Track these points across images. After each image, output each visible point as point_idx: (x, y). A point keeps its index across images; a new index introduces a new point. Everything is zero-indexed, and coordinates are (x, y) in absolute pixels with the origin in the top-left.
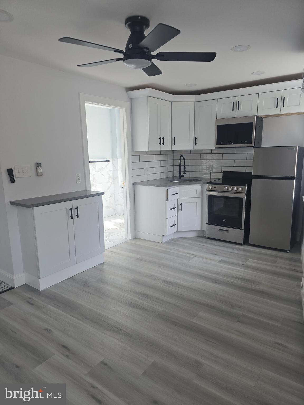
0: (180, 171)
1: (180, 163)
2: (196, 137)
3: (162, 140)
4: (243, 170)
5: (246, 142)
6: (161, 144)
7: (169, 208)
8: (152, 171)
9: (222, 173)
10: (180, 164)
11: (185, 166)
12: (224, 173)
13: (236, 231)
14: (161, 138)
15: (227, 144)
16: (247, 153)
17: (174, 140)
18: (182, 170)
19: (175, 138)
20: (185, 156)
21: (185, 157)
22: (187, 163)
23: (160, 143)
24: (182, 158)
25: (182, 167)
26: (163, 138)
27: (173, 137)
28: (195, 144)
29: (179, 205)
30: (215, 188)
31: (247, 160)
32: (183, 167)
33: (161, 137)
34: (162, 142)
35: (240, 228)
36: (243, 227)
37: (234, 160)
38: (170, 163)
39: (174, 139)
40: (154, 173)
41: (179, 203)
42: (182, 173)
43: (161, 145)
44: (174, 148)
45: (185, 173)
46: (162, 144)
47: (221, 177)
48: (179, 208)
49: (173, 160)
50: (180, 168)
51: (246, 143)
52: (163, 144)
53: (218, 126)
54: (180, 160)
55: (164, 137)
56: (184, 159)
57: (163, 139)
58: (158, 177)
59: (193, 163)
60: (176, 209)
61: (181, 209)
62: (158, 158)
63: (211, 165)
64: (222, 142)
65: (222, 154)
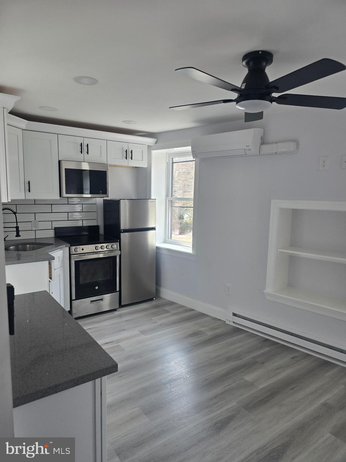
2: (29, 181)
9: (53, 231)
11: (17, 223)
12: (56, 229)
13: (111, 296)
15: (80, 193)
16: (83, 204)
28: (29, 192)
30: (83, 249)
36: (118, 289)
37: (68, 212)
45: (18, 235)
47: (53, 236)
51: (101, 193)
56: (15, 213)
63: (35, 220)
64: (73, 191)
65: (52, 204)
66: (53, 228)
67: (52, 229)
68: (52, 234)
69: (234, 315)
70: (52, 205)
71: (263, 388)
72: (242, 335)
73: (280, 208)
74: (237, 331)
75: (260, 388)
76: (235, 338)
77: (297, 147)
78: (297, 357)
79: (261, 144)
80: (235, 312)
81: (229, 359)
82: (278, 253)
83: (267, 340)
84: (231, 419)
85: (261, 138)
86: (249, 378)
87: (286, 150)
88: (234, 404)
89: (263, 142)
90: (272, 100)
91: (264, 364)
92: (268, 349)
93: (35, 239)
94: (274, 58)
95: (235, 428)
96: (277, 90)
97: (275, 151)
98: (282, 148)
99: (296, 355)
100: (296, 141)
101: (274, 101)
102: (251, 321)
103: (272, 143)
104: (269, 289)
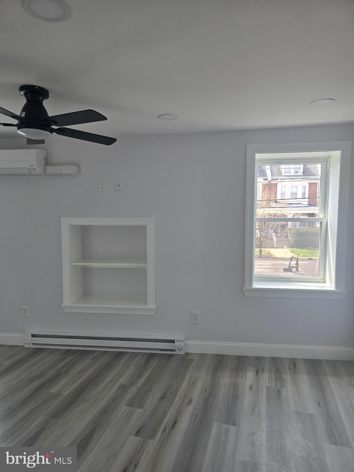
69: (33, 336)
71: (68, 394)
72: (44, 354)
73: (70, 225)
74: (38, 351)
75: (66, 394)
76: (37, 359)
77: (79, 169)
78: (96, 357)
79: (46, 165)
80: (33, 333)
81: (31, 380)
82: (72, 266)
83: (69, 350)
84: (41, 432)
85: (44, 159)
86: (54, 390)
87: (70, 172)
88: (41, 418)
89: (47, 162)
90: (52, 131)
91: (68, 373)
92: (71, 358)
94: (49, 94)
95: (45, 439)
96: (56, 124)
97: (59, 172)
98: (66, 170)
99: (95, 355)
100: (78, 165)
101: (54, 132)
102: (52, 337)
103: (56, 165)
104: (67, 302)
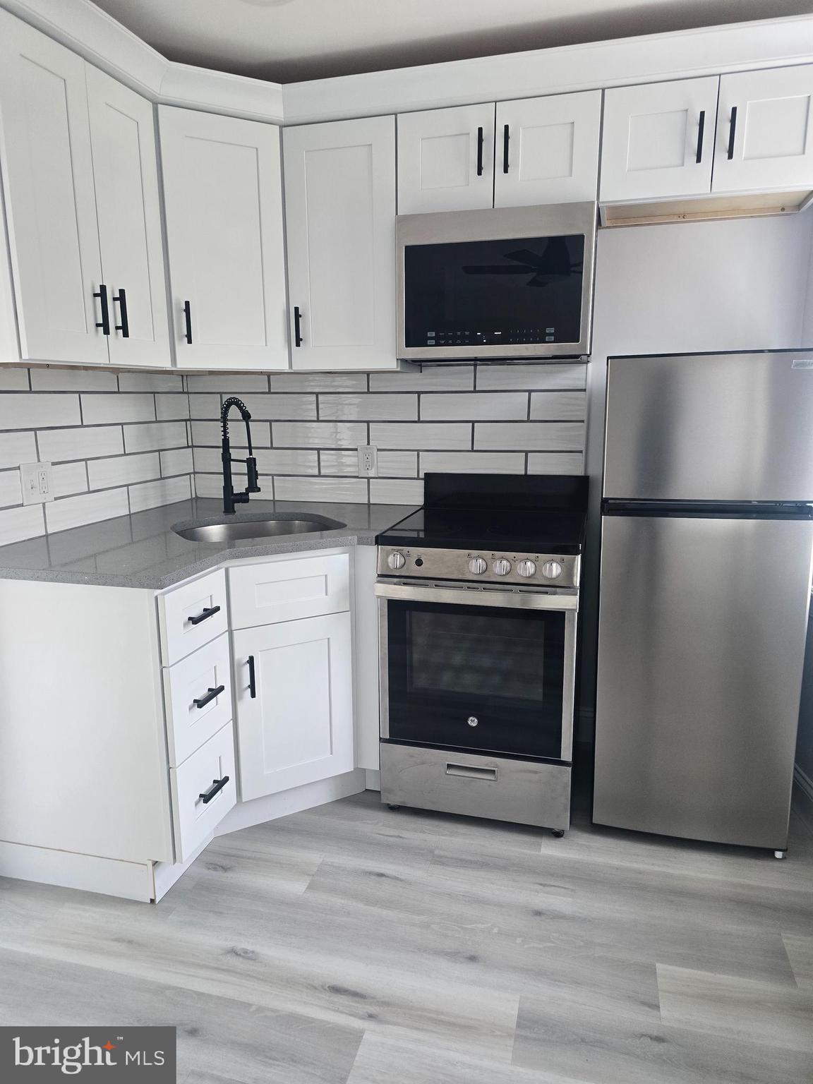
0: (227, 474)
1: (225, 435)
2: (297, 309)
3: (114, 309)
4: (512, 466)
5: (550, 334)
6: (105, 326)
7: (182, 696)
8: (71, 479)
9: (422, 483)
10: (226, 441)
11: (250, 448)
12: (430, 479)
13: (536, 772)
14: (103, 293)
15: (459, 341)
16: (530, 392)
17: (184, 314)
18: (238, 468)
19: (187, 303)
20: (250, 404)
21: (249, 409)
22: (260, 434)
23: (101, 321)
24: (234, 412)
25: (234, 454)
26: (117, 295)
27: (179, 297)
28: (298, 345)
29: (241, 666)
30: (419, 563)
31: (529, 421)
32: (245, 455)
33: (103, 288)
34: (115, 319)
35: (550, 754)
36: (567, 754)
37: (473, 422)
38: (174, 435)
39: (187, 310)
40: (89, 492)
41: (237, 657)
42: (240, 485)
43: (107, 332)
44: (190, 359)
45: (253, 487)
46: (117, 328)
47: (419, 500)
48: (240, 684)
49: (186, 420)
50: (227, 459)
51: (552, 338)
52: (121, 331)
53: (409, 249)
54: (224, 419)
55: (122, 292)
56: (246, 417)
57: (118, 303)
58: (113, 506)
59: (283, 434)
60: (225, 697)
61: (252, 686)
62: (100, 408)
63: (368, 444)
64: (433, 334)
65: (419, 393)
66: (422, 476)
67: (418, 478)
68: (415, 495)
70: (422, 395)
93: (369, 507)
